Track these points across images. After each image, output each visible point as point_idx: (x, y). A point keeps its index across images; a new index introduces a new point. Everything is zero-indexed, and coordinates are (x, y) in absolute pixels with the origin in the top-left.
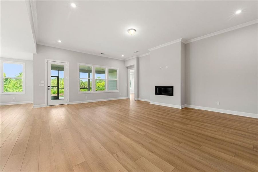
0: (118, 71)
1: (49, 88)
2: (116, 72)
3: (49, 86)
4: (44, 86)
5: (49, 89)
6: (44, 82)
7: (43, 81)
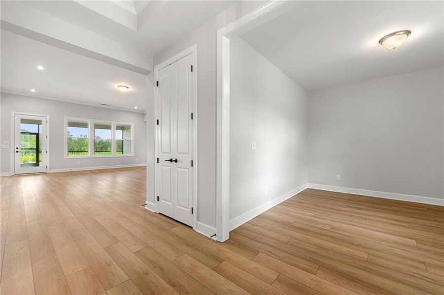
0: (132, 127)
1: (17, 150)
2: (130, 128)
3: (17, 148)
4: (10, 147)
5: (17, 152)
6: (10, 142)
7: (8, 141)
